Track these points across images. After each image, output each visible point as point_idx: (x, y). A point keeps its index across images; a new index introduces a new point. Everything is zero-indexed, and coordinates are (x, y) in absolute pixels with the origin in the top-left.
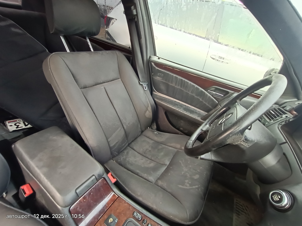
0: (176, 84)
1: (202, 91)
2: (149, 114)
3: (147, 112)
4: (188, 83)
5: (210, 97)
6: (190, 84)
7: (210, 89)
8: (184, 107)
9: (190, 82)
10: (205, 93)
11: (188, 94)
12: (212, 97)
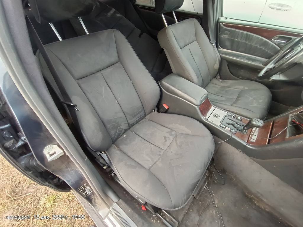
0: (241, 39)
1: (266, 41)
2: (217, 66)
3: (216, 65)
4: (253, 36)
5: (272, 45)
6: (255, 36)
7: (274, 38)
8: (247, 57)
9: (255, 35)
10: (268, 42)
11: (251, 45)
12: (274, 45)
